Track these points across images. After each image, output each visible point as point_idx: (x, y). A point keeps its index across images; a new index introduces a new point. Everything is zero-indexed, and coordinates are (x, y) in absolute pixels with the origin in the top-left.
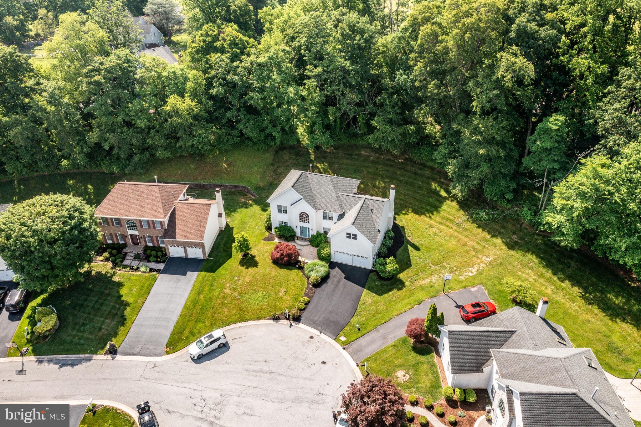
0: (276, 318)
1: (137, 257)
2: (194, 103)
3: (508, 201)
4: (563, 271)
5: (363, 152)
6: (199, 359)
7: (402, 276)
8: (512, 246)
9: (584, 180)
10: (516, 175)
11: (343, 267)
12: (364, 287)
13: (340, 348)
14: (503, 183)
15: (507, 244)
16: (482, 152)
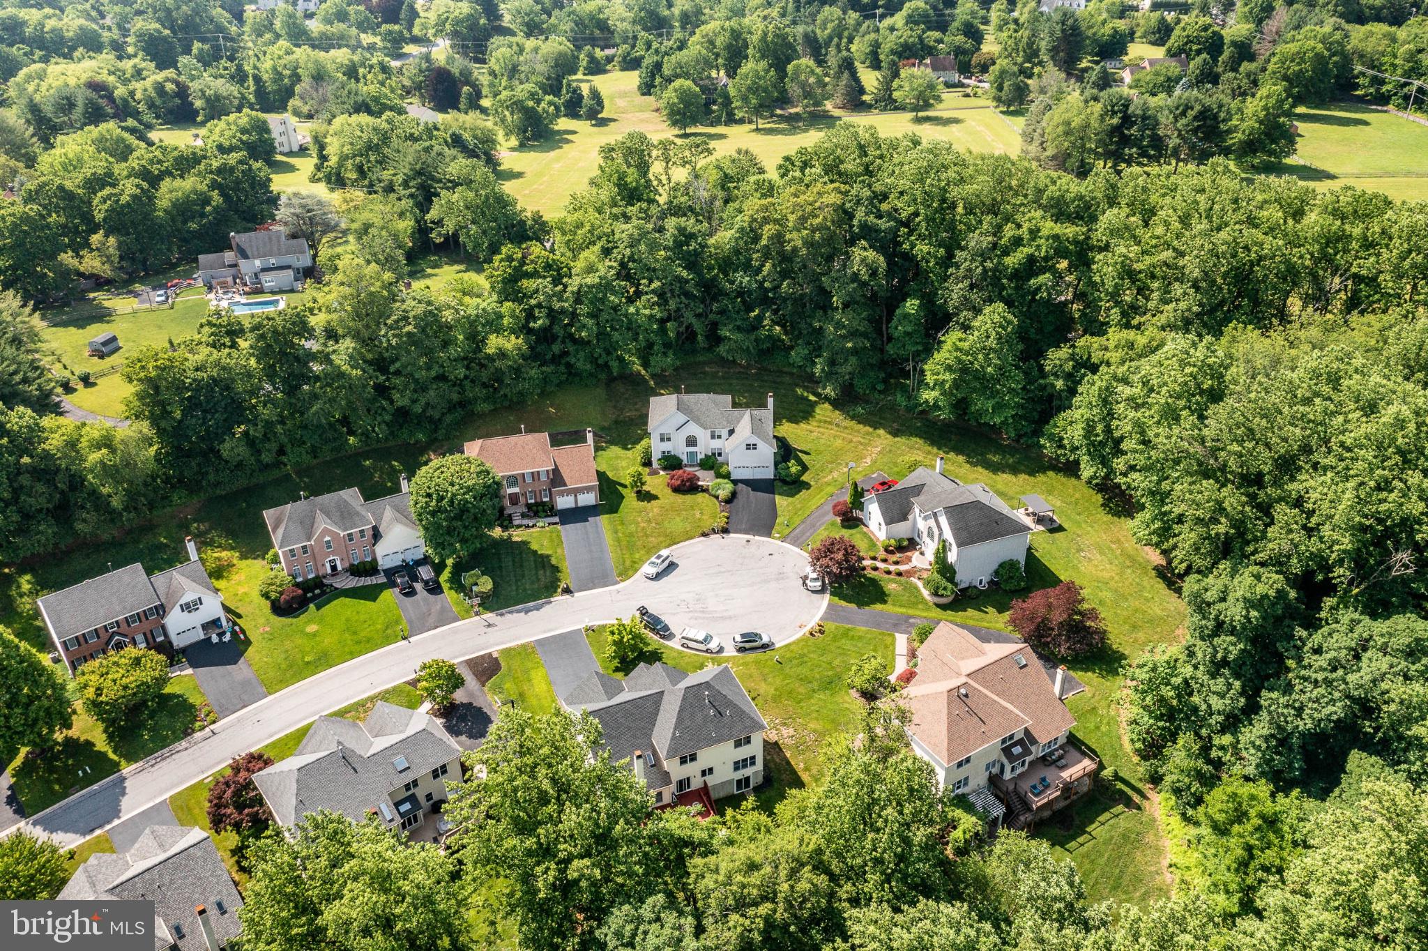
0: (705, 535)
1: (523, 516)
2: (520, 341)
3: (880, 392)
4: (946, 446)
5: (707, 369)
6: (658, 576)
7: (804, 478)
8: (895, 434)
9: (948, 355)
10: (883, 364)
11: (747, 482)
12: (773, 493)
13: (779, 542)
14: (872, 374)
15: (890, 433)
16: (849, 345)
